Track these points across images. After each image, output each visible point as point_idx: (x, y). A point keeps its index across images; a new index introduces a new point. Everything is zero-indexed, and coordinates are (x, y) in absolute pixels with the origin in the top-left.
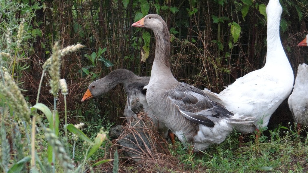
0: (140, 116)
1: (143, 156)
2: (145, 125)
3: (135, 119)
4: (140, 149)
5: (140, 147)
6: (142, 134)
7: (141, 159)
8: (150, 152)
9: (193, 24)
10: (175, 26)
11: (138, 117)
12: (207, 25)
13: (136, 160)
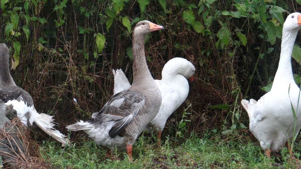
0: (14, 122)
1: (17, 159)
2: (18, 130)
3: (9, 124)
4: (15, 153)
5: (14, 151)
6: (16, 139)
7: (16, 162)
8: (23, 156)
9: (60, 34)
10: (44, 36)
11: (12, 122)
12: (74, 35)
13: (11, 164)
